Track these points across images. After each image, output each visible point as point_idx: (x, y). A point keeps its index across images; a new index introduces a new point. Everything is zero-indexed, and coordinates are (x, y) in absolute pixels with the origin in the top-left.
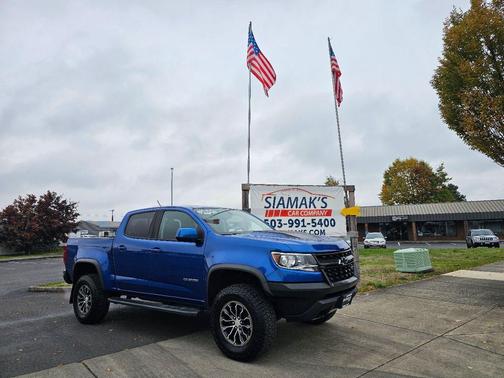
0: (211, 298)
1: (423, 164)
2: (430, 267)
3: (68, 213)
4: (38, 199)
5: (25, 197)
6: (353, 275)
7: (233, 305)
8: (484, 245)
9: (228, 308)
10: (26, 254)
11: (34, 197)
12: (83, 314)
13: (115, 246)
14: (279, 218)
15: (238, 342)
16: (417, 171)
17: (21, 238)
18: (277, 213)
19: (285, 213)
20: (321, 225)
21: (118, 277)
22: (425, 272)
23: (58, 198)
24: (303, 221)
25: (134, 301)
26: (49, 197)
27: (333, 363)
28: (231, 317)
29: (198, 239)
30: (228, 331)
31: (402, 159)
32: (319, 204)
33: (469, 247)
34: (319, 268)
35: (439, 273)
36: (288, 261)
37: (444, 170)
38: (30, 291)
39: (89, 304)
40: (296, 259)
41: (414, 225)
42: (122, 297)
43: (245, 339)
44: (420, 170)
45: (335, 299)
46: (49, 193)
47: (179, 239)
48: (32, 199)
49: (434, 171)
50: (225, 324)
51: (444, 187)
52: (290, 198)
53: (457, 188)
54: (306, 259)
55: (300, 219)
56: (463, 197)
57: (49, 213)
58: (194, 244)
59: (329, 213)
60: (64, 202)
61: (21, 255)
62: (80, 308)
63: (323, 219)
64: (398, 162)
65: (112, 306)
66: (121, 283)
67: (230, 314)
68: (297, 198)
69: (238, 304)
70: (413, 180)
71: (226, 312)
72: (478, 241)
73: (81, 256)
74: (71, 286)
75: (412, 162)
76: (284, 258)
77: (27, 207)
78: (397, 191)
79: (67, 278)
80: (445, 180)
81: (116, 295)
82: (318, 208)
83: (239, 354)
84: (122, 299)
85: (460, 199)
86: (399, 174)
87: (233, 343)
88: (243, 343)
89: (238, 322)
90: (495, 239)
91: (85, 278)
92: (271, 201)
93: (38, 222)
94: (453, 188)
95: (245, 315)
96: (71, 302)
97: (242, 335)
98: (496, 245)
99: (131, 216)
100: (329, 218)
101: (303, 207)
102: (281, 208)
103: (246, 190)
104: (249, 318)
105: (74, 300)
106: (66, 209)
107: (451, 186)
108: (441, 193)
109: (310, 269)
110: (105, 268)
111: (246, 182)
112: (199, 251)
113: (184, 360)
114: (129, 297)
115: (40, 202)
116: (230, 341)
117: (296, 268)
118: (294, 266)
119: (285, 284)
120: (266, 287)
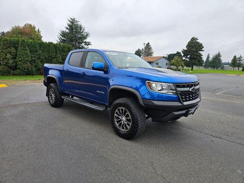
6: (197, 97)
12: (52, 102)
13: (64, 69)
25: (74, 100)
29: (106, 69)
34: (176, 94)
36: (156, 87)
39: (54, 98)
40: (162, 86)
45: (184, 112)
47: (94, 68)
54: (169, 86)
58: (103, 72)
62: (50, 99)
73: (50, 74)
74: (46, 88)
76: (154, 85)
91: (52, 84)
99: (72, 54)
105: (48, 95)
109: (170, 93)
112: (105, 76)
114: (72, 97)
117: (161, 92)
118: (160, 90)
119: (153, 101)
120: (141, 101)
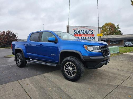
0: (61, 61)
1: (113, 24)
2: (119, 52)
3: (14, 36)
4: (6, 32)
5: (2, 32)
7: (69, 63)
8: (129, 46)
9: (67, 64)
10: (5, 47)
11: (5, 32)
12: (19, 64)
13: (27, 44)
14: (78, 37)
15: (71, 75)
16: (111, 26)
17: (3, 43)
18: (77, 35)
19: (80, 35)
20: (91, 39)
21: (29, 54)
22: (117, 53)
23: (11, 32)
24: (85, 38)
25: (35, 61)
26: (9, 32)
27: (104, 83)
28: (68, 67)
30: (67, 72)
31: (107, 23)
32: (90, 33)
33: (124, 46)
35: (121, 53)
37: (118, 26)
38: (5, 57)
39: (20, 61)
41: (109, 41)
42: (31, 60)
43: (73, 74)
44: (112, 26)
45: (105, 62)
46: (9, 31)
47: (49, 41)
48: (4, 32)
49: (116, 26)
50: (66, 69)
51: (118, 31)
52: (82, 30)
53: (121, 31)
55: (85, 37)
56: (122, 34)
57: (9, 36)
58: (54, 43)
59: (93, 35)
60: (13, 33)
61: (3, 48)
62: (18, 63)
63: (91, 37)
64: (106, 23)
65: (28, 62)
66: (30, 56)
67: (68, 66)
68: (84, 31)
69: (71, 63)
70: (110, 29)
71: (67, 66)
72: (127, 45)
73: (16, 47)
74: (14, 56)
75: (110, 23)
76: (89, 47)
77: (3, 34)
78: (105, 32)
79: (13, 54)
80: (118, 29)
81: (29, 59)
82: (90, 34)
83: (71, 79)
84: (31, 61)
85: (121, 34)
86: (106, 27)
87: (69, 76)
88: (73, 76)
89: (71, 69)
90: (132, 45)
91: (18, 54)
92: (76, 31)
93: (7, 39)
94: (120, 31)
95: (74, 66)
96: (15, 61)
97: (72, 73)
98: (132, 46)
99: (31, 34)
100: (93, 37)
101: (86, 33)
102: (79, 33)
103: (68, 28)
104: (75, 68)
106: (14, 35)
107: (119, 31)
108: (117, 32)
109: (98, 52)
110: (25, 51)
111: (68, 25)
112: (56, 45)
113: (52, 80)
114: (33, 60)
115: (7, 33)
116: (68, 75)
117: (93, 51)
118: (92, 50)
119: (90, 57)
120: (82, 58)
